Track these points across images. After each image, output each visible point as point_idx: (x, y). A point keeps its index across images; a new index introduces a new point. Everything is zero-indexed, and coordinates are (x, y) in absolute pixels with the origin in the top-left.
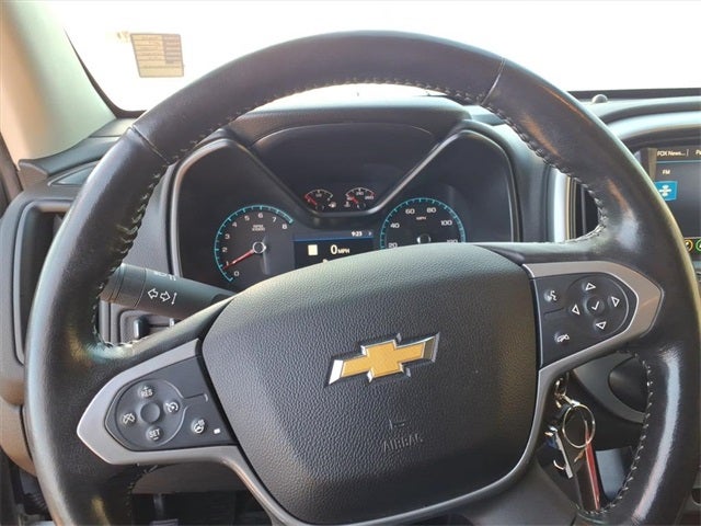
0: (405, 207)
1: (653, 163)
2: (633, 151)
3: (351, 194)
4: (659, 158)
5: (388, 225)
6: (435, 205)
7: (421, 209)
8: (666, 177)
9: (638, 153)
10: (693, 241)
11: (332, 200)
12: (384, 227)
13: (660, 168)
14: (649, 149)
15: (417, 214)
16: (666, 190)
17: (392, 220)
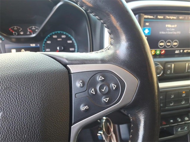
0: (53, 35)
1: (143, 20)
2: (135, 15)
3: (30, 29)
4: (145, 18)
5: (46, 42)
6: (65, 35)
7: (59, 36)
8: (147, 26)
9: (137, 16)
10: (156, 51)
11: (21, 31)
12: (44, 42)
13: (145, 22)
14: (141, 14)
15: (58, 38)
16: (147, 31)
17: (48, 40)
